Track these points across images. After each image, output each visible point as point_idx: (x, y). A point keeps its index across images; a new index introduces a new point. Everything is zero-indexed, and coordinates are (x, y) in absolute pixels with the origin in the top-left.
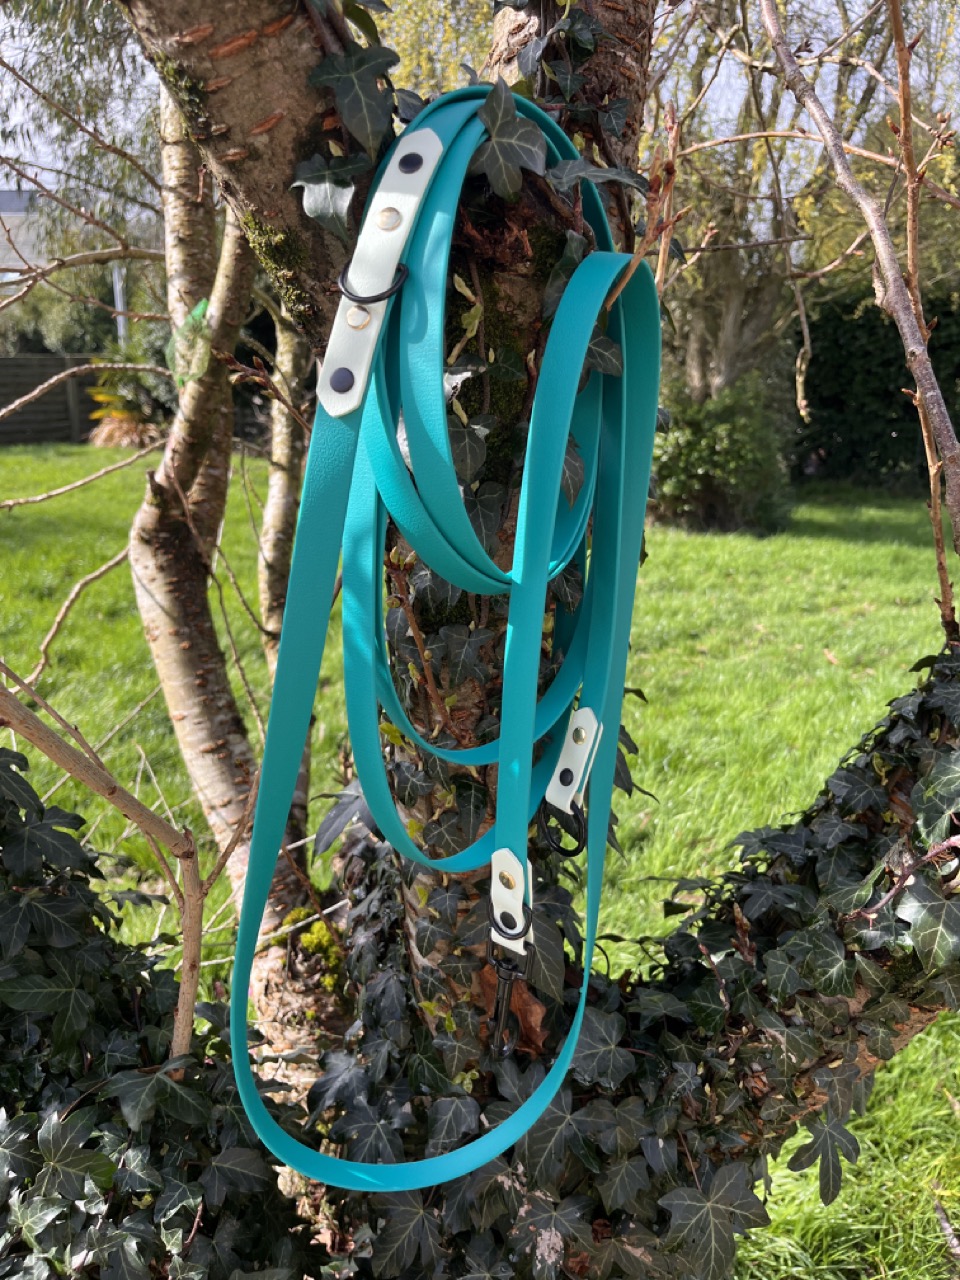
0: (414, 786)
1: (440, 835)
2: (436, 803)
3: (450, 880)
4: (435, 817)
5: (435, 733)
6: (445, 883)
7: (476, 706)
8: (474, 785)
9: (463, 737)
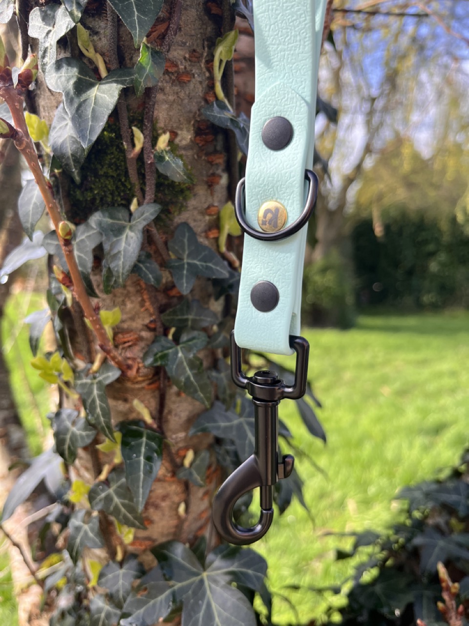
0: (74, 436)
1: (108, 499)
2: (102, 458)
3: (125, 553)
4: (103, 477)
5: (96, 365)
6: (119, 556)
7: (148, 328)
8: (145, 432)
9: (129, 367)
